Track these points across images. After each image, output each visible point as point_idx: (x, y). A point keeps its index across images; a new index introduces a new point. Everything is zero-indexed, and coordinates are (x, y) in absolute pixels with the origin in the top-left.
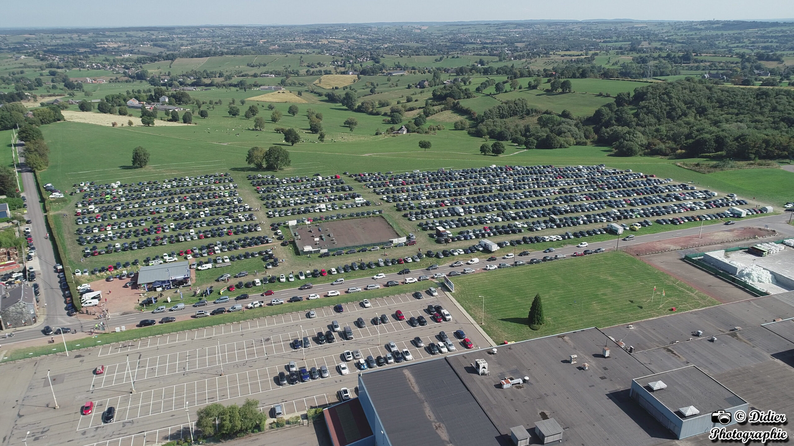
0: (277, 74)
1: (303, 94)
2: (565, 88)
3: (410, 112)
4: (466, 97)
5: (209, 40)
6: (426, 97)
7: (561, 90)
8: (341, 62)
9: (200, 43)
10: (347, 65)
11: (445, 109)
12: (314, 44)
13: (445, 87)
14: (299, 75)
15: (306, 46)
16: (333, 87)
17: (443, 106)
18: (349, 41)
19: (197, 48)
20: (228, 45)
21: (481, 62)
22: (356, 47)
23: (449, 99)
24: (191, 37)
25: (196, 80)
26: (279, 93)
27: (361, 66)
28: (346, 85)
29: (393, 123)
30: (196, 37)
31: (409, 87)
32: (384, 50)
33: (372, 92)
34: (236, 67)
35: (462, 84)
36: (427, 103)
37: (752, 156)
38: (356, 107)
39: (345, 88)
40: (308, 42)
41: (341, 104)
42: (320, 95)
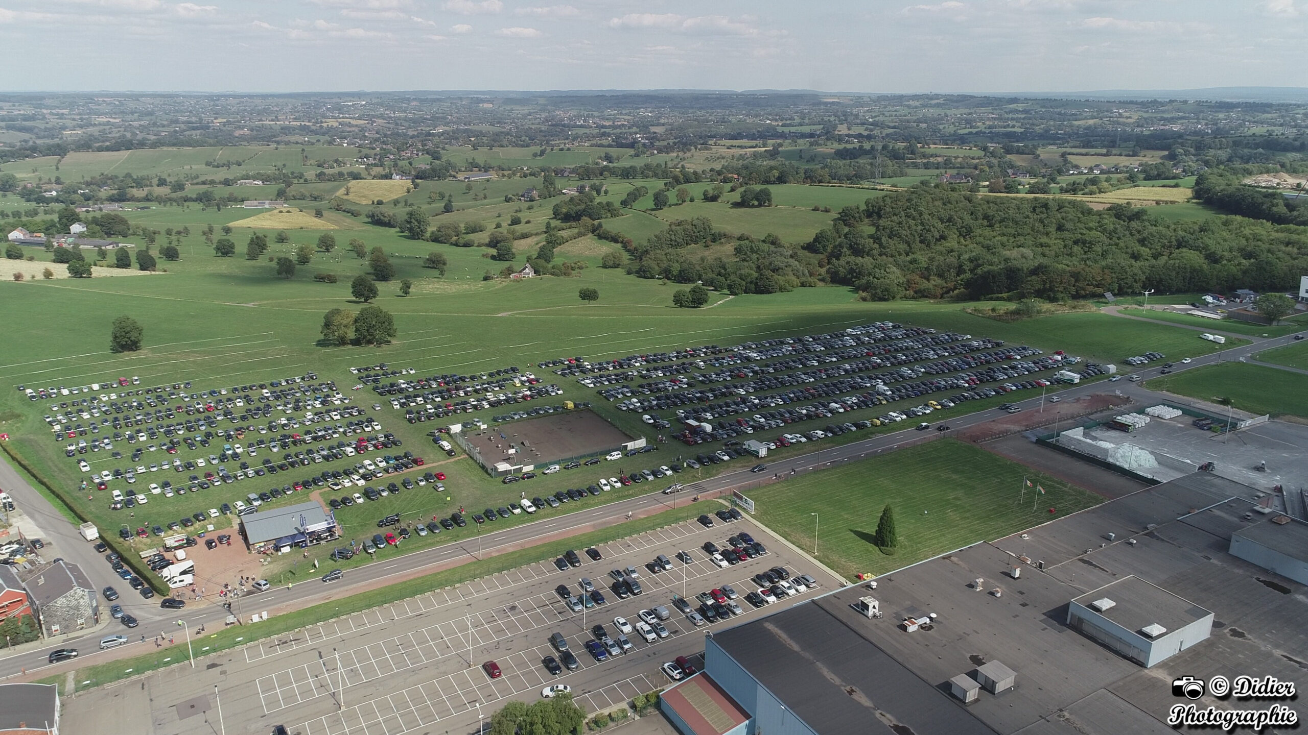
0: (266, 179)
1: (325, 213)
2: (763, 199)
3: (522, 241)
4: (609, 215)
5: (115, 118)
6: (541, 216)
7: (756, 203)
8: (375, 159)
9: (100, 124)
10: (386, 163)
11: (580, 235)
12: (314, 128)
13: (572, 199)
14: (306, 180)
15: (301, 130)
16: (373, 201)
17: (576, 231)
18: (375, 122)
19: (96, 134)
20: (155, 129)
21: (608, 158)
22: (389, 133)
23: (585, 219)
24: (79, 114)
25: (115, 192)
26: (281, 212)
27: (411, 164)
28: (396, 197)
29: (500, 260)
30: (88, 114)
31: (508, 200)
32: (439, 137)
33: (448, 209)
34: (185, 167)
35: (595, 193)
36: (548, 225)
37: (1060, 295)
38: (428, 235)
39: (396, 202)
40: (303, 123)
41: (398, 229)
42: (354, 214)
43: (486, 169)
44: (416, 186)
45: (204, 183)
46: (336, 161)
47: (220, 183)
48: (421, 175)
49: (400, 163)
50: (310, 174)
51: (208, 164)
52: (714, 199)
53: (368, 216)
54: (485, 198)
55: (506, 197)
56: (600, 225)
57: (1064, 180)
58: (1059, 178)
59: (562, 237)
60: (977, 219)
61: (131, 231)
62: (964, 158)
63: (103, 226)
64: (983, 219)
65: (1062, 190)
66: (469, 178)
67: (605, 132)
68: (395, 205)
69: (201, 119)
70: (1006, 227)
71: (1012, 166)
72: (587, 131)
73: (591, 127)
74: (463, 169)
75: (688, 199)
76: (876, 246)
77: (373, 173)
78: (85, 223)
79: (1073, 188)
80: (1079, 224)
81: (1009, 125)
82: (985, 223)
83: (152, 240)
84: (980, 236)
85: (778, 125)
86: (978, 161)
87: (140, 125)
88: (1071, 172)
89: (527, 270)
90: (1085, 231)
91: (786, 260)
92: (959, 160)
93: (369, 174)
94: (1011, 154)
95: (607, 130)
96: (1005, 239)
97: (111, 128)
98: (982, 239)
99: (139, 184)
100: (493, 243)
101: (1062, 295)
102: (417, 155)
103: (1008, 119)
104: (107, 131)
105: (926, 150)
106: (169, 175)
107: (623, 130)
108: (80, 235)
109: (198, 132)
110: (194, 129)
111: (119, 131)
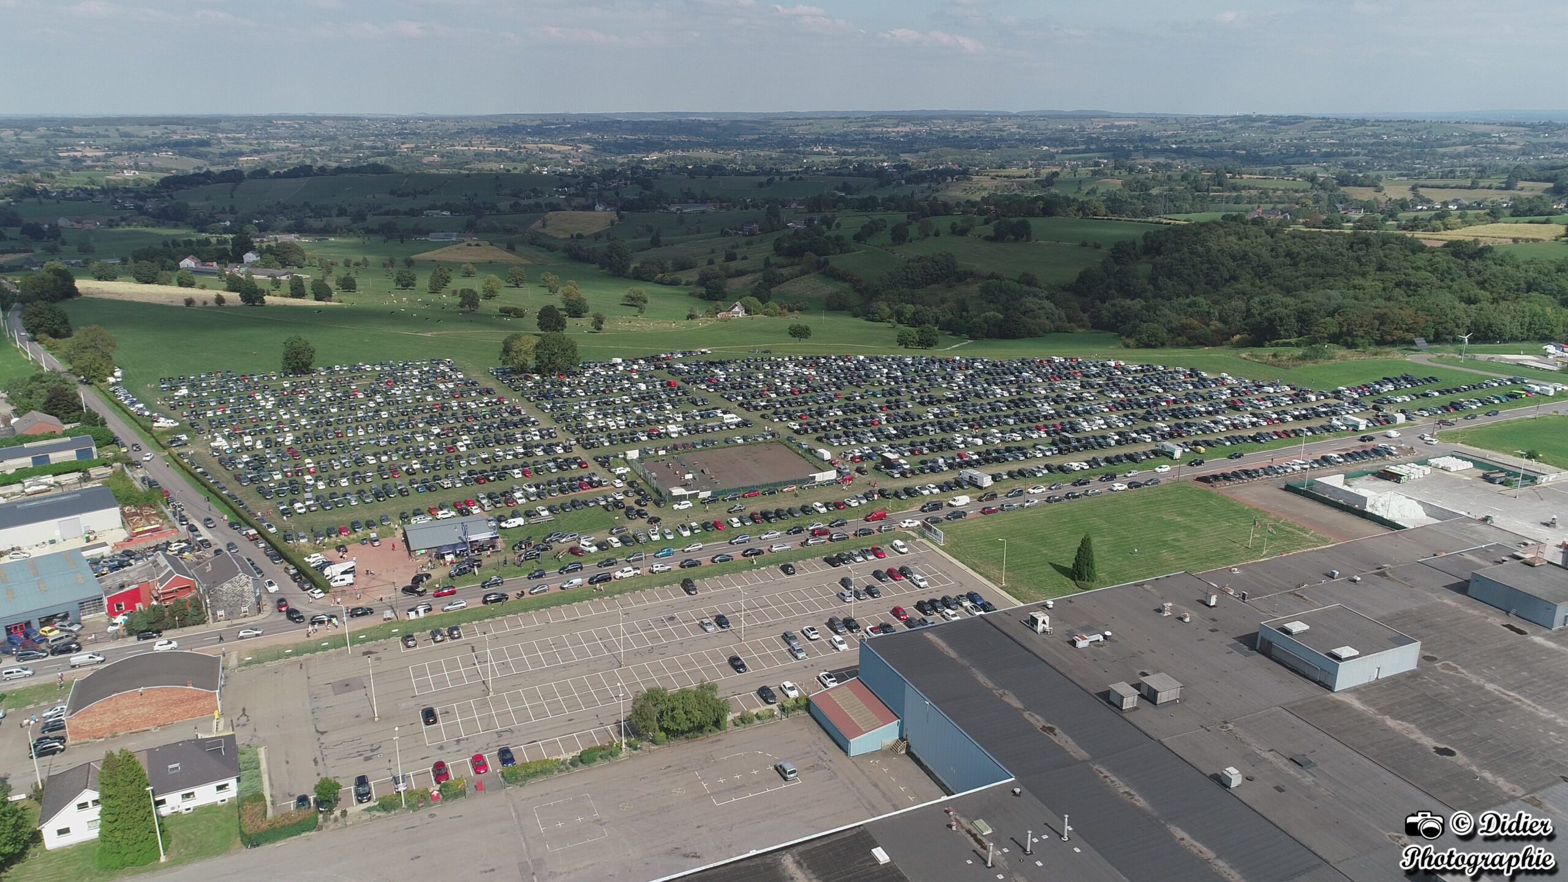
0: (455, 210)
1: (517, 247)
2: (1021, 233)
3: (736, 280)
4: (838, 251)
5: (294, 143)
6: (761, 252)
7: (1012, 237)
8: (577, 189)
9: (278, 150)
10: (589, 193)
11: (804, 273)
12: (511, 154)
13: (797, 232)
14: (498, 211)
15: (496, 157)
16: (572, 235)
17: (798, 268)
18: (580, 148)
19: (274, 160)
20: (337, 154)
21: (846, 188)
22: (596, 160)
23: (810, 256)
24: (257, 139)
25: (292, 222)
26: (469, 245)
27: (617, 194)
28: (597, 231)
29: (710, 299)
30: (267, 138)
31: (724, 234)
32: (652, 165)
33: (655, 243)
34: (368, 196)
35: (824, 227)
36: (767, 260)
37: (1359, 341)
38: (630, 270)
39: (597, 236)
40: (499, 149)
41: (597, 266)
42: (551, 249)
43: (704, 200)
44: (621, 218)
45: (387, 213)
46: (534, 190)
47: (405, 213)
48: (629, 206)
49: (606, 193)
50: (504, 204)
51: (393, 193)
52: (963, 232)
53: (566, 251)
54: (698, 232)
55: (722, 231)
56: (826, 262)
57: (1404, 216)
58: (1400, 215)
59: (782, 275)
60: (1277, 257)
61: (306, 262)
62: (1285, 191)
63: (278, 255)
64: (1285, 256)
65: (1399, 227)
66: (681, 210)
67: (846, 159)
68: (596, 239)
69: (387, 144)
70: (1313, 267)
71: (1344, 200)
72: (826, 159)
73: (831, 154)
74: (676, 200)
75: (931, 233)
76: (1151, 287)
77: (573, 204)
78: (259, 252)
79: (1414, 225)
80: (1405, 264)
81: (1351, 152)
82: (1288, 261)
83: (329, 272)
84: (1279, 276)
85: (1057, 153)
86: (1302, 194)
87: (321, 151)
88: (1419, 207)
89: (737, 309)
90: (1410, 271)
91: (1040, 302)
92: (1279, 193)
93: (570, 205)
94: (1346, 186)
95: (849, 158)
96: (1309, 280)
97: (289, 154)
98: (1281, 280)
99: (318, 213)
100: (703, 281)
101: (1362, 341)
102: (625, 184)
103: (1351, 145)
104: (285, 158)
105: (1237, 181)
106: (350, 205)
107: (869, 158)
108: (253, 265)
109: (384, 158)
110: (380, 155)
111: (298, 157)
